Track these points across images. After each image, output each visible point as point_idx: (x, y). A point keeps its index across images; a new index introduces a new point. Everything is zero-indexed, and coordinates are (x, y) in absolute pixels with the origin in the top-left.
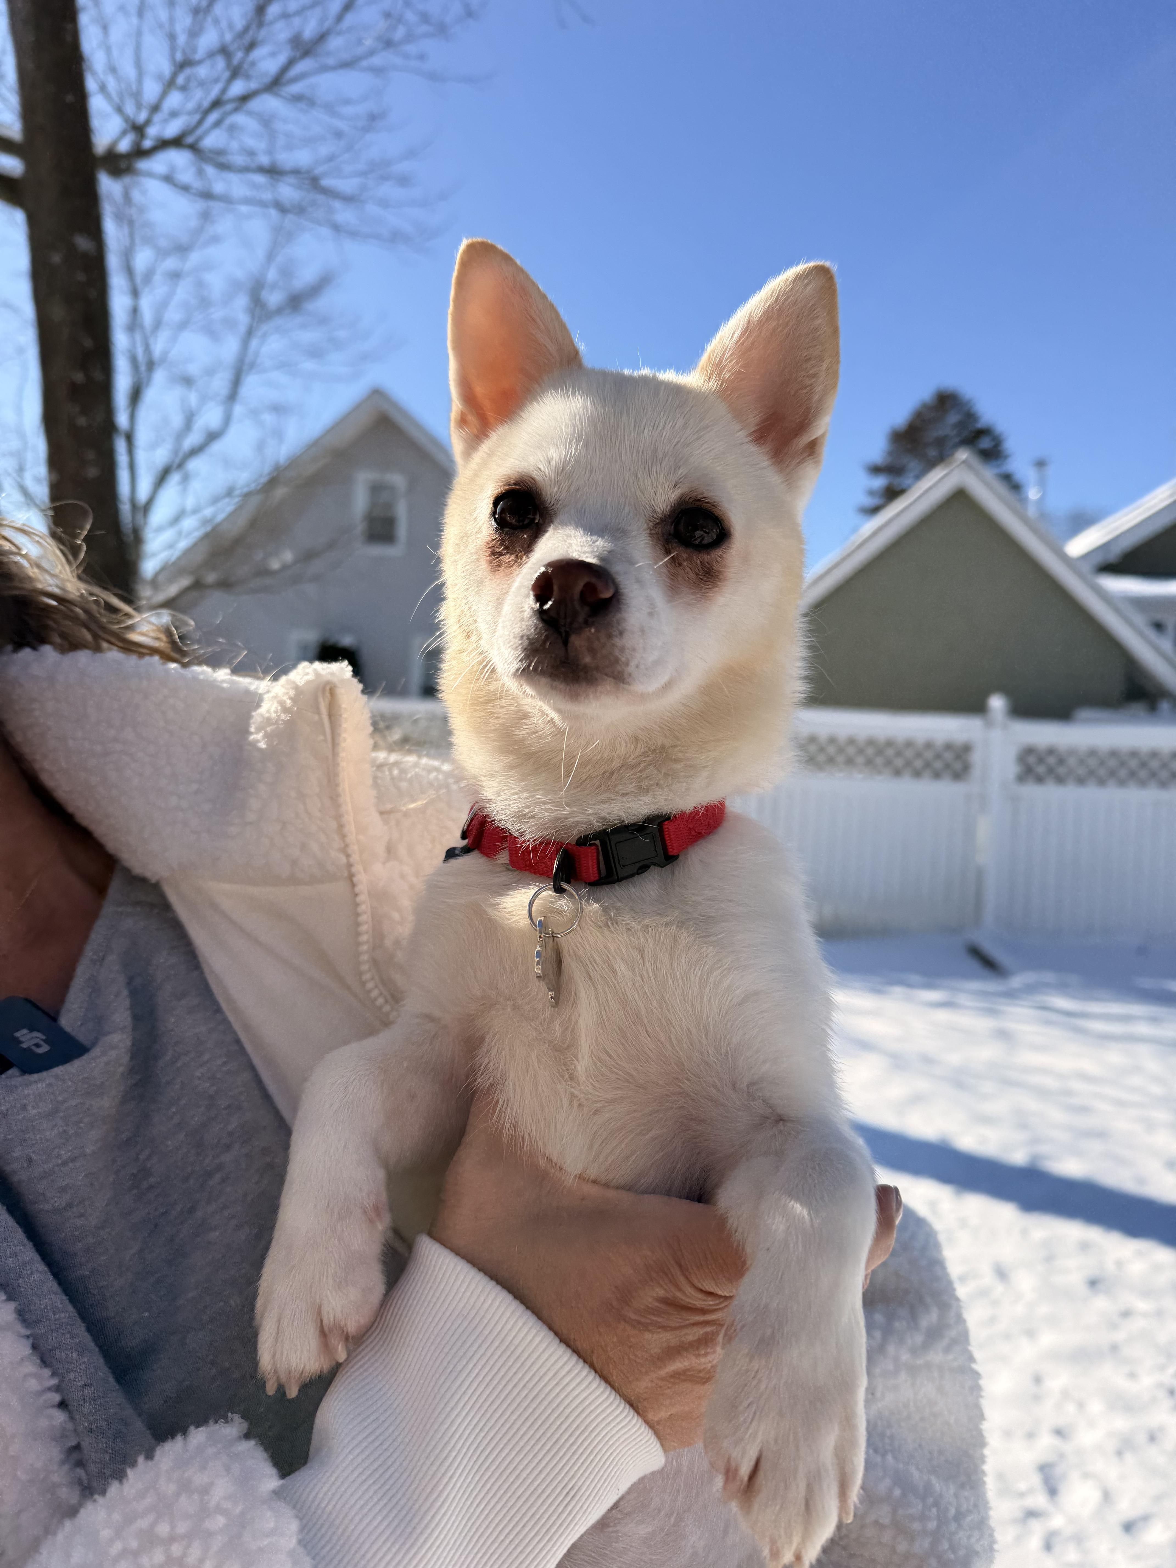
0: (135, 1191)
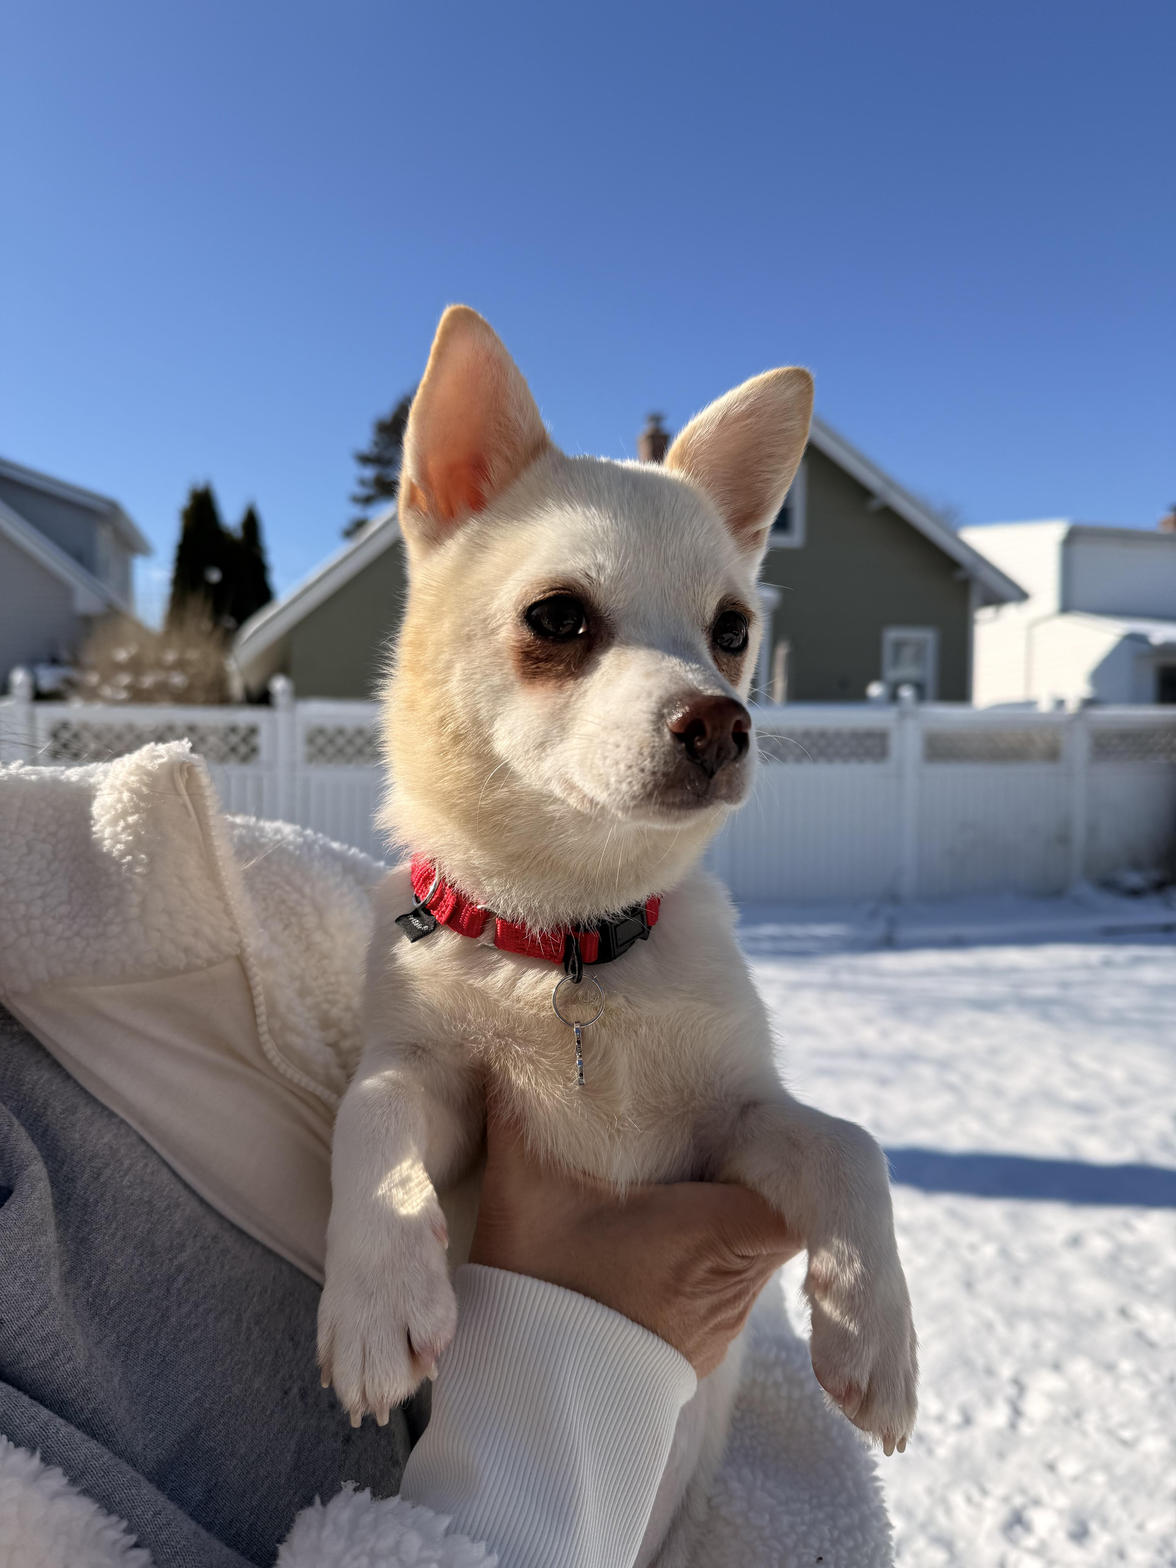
0: (97, 1319)
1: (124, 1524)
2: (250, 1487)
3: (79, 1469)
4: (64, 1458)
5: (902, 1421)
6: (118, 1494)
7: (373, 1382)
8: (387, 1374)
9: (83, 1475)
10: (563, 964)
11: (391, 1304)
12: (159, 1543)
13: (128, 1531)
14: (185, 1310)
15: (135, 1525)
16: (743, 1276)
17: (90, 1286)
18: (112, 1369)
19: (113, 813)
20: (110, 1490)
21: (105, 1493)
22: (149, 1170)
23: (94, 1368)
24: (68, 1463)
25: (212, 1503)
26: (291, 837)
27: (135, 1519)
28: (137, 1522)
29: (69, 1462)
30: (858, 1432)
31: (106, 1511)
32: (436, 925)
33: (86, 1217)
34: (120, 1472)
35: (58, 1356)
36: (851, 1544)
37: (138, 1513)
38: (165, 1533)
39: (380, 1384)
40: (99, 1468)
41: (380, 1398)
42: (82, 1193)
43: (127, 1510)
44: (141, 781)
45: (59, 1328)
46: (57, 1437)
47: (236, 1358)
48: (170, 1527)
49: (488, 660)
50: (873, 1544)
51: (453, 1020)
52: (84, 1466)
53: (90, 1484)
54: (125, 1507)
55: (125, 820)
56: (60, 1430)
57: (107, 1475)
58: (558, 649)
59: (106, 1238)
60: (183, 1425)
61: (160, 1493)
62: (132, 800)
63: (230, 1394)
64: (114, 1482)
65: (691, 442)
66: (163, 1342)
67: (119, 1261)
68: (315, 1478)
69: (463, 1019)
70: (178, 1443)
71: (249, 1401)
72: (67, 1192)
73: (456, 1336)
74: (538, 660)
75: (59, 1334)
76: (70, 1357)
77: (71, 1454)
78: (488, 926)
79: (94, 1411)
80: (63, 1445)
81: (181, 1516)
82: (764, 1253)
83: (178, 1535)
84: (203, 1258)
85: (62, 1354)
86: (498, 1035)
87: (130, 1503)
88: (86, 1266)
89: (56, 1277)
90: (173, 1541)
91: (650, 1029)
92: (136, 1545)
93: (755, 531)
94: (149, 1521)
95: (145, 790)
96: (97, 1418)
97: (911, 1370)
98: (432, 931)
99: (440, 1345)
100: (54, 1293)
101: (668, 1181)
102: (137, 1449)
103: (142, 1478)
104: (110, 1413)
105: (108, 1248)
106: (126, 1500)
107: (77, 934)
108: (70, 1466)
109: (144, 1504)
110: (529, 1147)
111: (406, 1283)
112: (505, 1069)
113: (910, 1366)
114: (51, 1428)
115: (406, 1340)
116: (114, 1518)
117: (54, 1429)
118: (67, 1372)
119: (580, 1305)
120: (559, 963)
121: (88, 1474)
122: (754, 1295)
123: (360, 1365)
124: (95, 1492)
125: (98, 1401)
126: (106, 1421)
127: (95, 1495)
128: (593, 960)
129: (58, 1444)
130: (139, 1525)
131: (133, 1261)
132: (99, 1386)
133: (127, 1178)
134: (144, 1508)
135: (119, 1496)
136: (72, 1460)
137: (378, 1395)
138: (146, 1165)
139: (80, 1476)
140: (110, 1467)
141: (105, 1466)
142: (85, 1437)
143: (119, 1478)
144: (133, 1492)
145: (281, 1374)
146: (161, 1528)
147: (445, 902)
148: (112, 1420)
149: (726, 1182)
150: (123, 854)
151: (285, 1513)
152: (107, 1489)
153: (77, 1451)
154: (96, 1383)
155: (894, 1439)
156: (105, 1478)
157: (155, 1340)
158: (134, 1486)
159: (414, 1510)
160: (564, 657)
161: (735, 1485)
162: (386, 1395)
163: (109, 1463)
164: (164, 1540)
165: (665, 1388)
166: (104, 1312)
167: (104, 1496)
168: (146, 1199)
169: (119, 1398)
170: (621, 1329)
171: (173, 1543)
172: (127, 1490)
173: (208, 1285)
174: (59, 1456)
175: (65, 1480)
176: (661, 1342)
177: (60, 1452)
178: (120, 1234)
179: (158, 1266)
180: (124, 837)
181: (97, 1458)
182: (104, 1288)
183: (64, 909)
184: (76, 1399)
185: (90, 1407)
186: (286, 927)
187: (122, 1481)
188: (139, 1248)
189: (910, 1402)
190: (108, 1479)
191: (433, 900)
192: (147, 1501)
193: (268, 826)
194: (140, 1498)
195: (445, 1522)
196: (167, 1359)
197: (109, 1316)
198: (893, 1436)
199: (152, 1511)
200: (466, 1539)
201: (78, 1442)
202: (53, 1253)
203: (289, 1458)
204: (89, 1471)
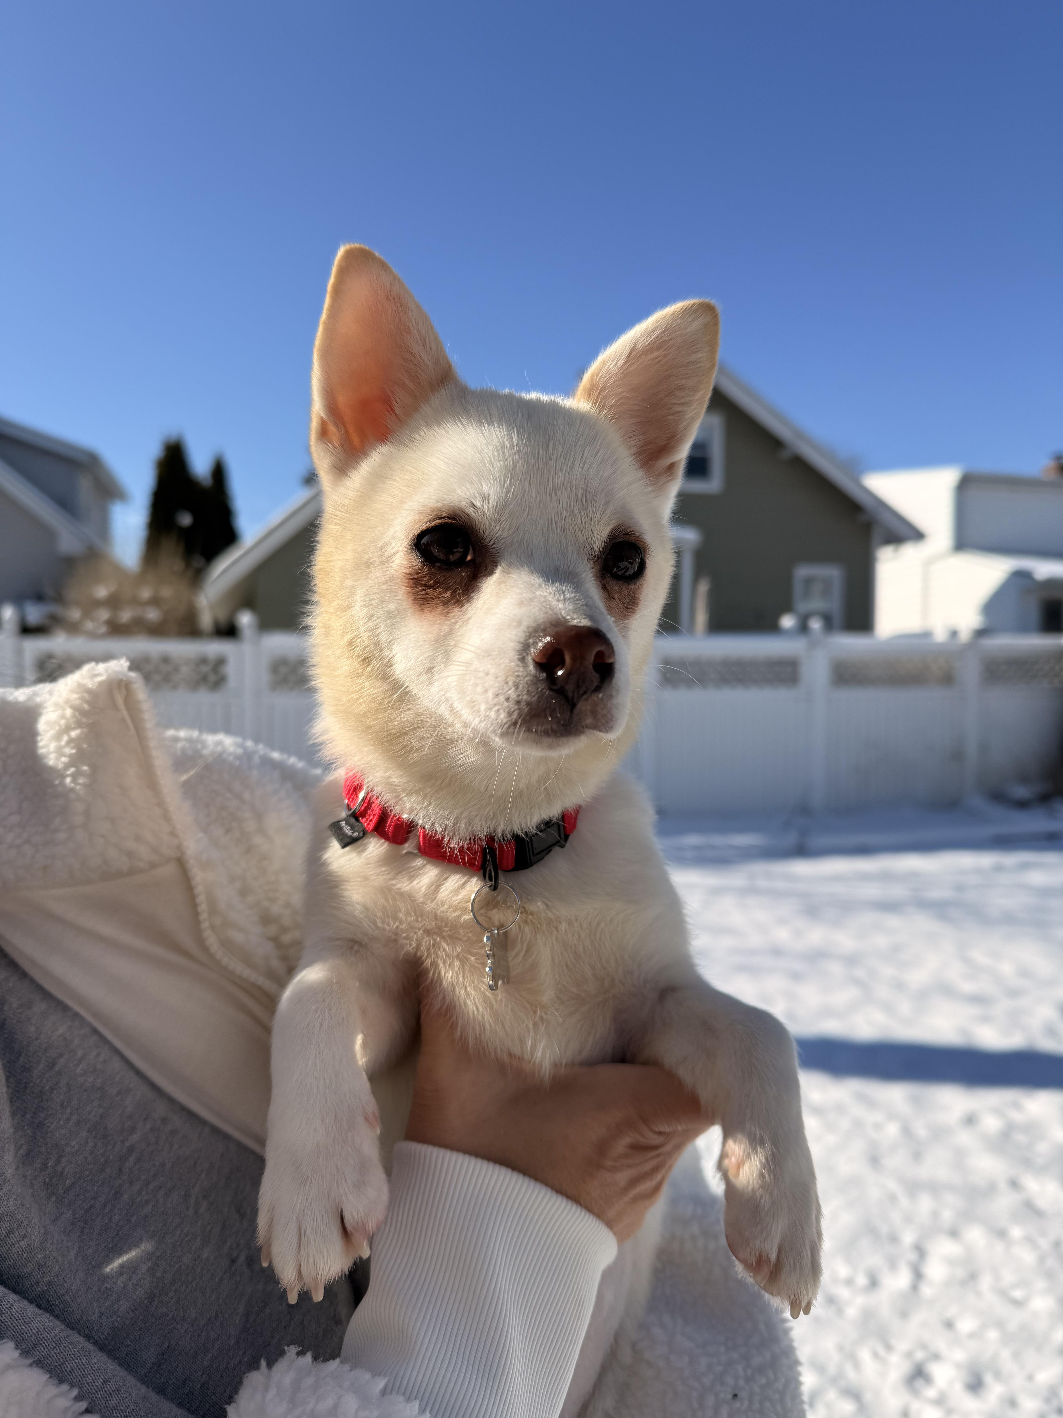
1: (75, 1392)
2: (202, 1349)
3: (32, 1342)
4: (18, 1332)
5: (808, 1288)
6: (69, 1364)
7: (308, 1261)
8: (322, 1253)
9: (36, 1347)
10: (482, 871)
11: (325, 1187)
12: (109, 1408)
13: (78, 1399)
14: (136, 1187)
15: (86, 1392)
16: (660, 1151)
17: (47, 1167)
18: (69, 1244)
19: (57, 728)
20: (62, 1360)
21: (57, 1363)
22: (101, 1059)
23: (49, 1243)
24: (21, 1337)
25: (165, 1364)
26: (232, 749)
27: (86, 1386)
28: (88, 1389)
29: (22, 1335)
30: (767, 1296)
31: (56, 1381)
32: (365, 833)
33: (42, 1104)
34: (71, 1343)
35: (13, 1234)
36: (763, 1381)
37: (89, 1381)
38: (115, 1399)
39: (314, 1261)
40: (51, 1340)
41: (315, 1275)
42: (38, 1082)
43: (78, 1378)
44: (82, 698)
45: (13, 1208)
46: (10, 1312)
47: (185, 1231)
48: (119, 1393)
49: (384, 587)
50: (783, 1380)
51: (386, 918)
52: (37, 1338)
53: (42, 1355)
54: (76, 1376)
55: (69, 736)
56: (13, 1306)
57: (59, 1347)
58: (444, 576)
59: (62, 1122)
60: (137, 1293)
61: (110, 1361)
62: (74, 716)
63: (180, 1263)
64: (66, 1352)
65: (600, 375)
66: (116, 1218)
67: (74, 1143)
68: (263, 1338)
69: (395, 918)
70: (132, 1311)
71: (199, 1270)
72: (24, 1081)
73: (386, 1217)
74: (427, 587)
75: (13, 1213)
76: (25, 1234)
77: (24, 1328)
78: (412, 835)
79: (50, 1283)
80: (17, 1320)
81: (131, 1380)
82: (680, 1128)
83: (127, 1400)
84: (153, 1139)
85: (17, 1232)
86: (428, 932)
87: (81, 1372)
88: (43, 1149)
89: (11, 1160)
90: (122, 1406)
91: (569, 925)
92: (87, 1411)
93: (669, 463)
94: (100, 1388)
95: (86, 707)
96: (53, 1290)
97: (816, 1238)
98: (361, 838)
99: (371, 1226)
100: (8, 1175)
101: (591, 1063)
102: (93, 1318)
103: (92, 1347)
104: (65, 1285)
105: (63, 1132)
106: (77, 1369)
107: (27, 841)
108: (23, 1339)
109: (94, 1372)
110: (459, 1034)
111: (339, 1167)
112: (434, 964)
113: (815, 1235)
114: (5, 1304)
115: (339, 1220)
116: (65, 1387)
117: (7, 1304)
118: (22, 1248)
119: (507, 1179)
120: (478, 870)
121: (40, 1346)
122: (670, 1167)
123: (296, 1243)
124: (48, 1363)
125: (53, 1275)
126: (61, 1293)
127: (48, 1365)
128: (511, 868)
129: (11, 1318)
130: (90, 1392)
131: (87, 1143)
132: (54, 1260)
133: (81, 1066)
134: (94, 1376)
135: (70, 1366)
136: (25, 1334)
137: (312, 1273)
138: (98, 1055)
139: (32, 1348)
140: (61, 1339)
141: (56, 1337)
142: (37, 1310)
143: (70, 1349)
144: (84, 1361)
145: (229, 1244)
146: (111, 1394)
147: (372, 811)
148: (67, 1291)
149: (646, 1063)
150: (67, 766)
151: (236, 1371)
152: (59, 1359)
153: (30, 1325)
154: (51, 1258)
155: (800, 1303)
156: (57, 1349)
157: (109, 1216)
158: (85, 1356)
159: (353, 1372)
160: (451, 584)
161: (657, 1331)
162: (320, 1273)
163: (61, 1335)
164: (114, 1405)
165: (587, 1253)
166: (61, 1191)
167: (56, 1366)
168: (98, 1085)
169: (75, 1271)
170: (546, 1200)
171: (122, 1408)
172: (77, 1359)
173: (157, 1163)
174: (13, 1330)
175: (16, 1354)
176: (583, 1212)
177: (14, 1326)
178: (75, 1118)
179: (110, 1147)
180: (68, 751)
181: (50, 1331)
182: (59, 1168)
183: (14, 819)
184: (32, 1273)
185: (46, 1280)
186: (228, 831)
187: (73, 1351)
188: (92, 1131)
189: (815, 1269)
190: (60, 1350)
191: (363, 808)
192: (97, 1370)
193: (211, 739)
194: (90, 1368)
195: (381, 1383)
196: (120, 1233)
197: (65, 1195)
198: (800, 1301)
199: (102, 1379)
200: (401, 1398)
201: (30, 1316)
202: (8, 1138)
203: (238, 1321)
204: (41, 1342)
